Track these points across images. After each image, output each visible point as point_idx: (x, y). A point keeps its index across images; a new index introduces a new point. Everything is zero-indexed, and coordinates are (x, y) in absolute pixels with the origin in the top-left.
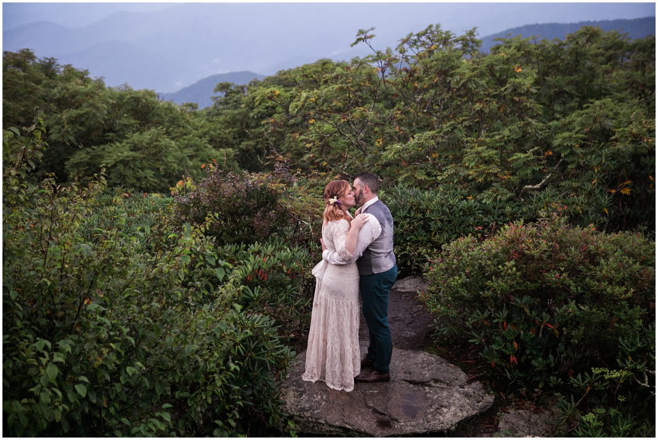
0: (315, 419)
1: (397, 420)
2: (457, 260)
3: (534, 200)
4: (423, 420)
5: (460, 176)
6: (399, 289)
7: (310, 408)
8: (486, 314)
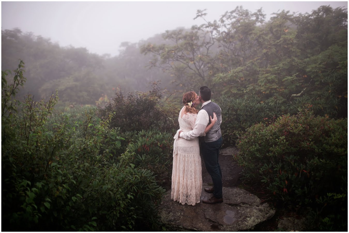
0: (177, 225)
1: (222, 225)
2: (254, 136)
3: (297, 103)
4: (236, 224)
5: (256, 90)
6: (223, 154)
7: (174, 219)
8: (270, 166)
